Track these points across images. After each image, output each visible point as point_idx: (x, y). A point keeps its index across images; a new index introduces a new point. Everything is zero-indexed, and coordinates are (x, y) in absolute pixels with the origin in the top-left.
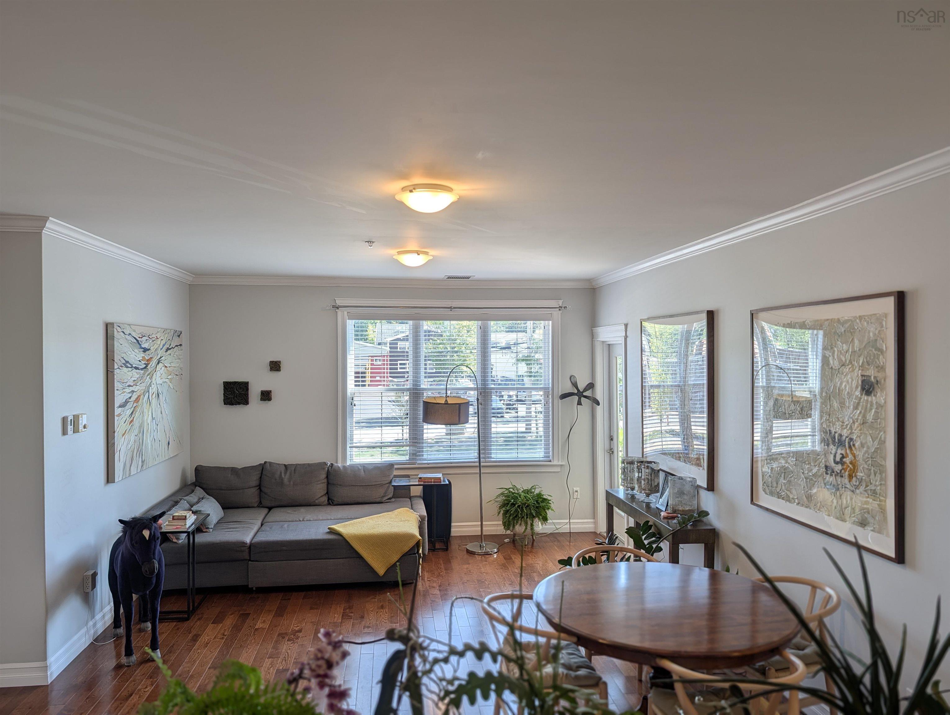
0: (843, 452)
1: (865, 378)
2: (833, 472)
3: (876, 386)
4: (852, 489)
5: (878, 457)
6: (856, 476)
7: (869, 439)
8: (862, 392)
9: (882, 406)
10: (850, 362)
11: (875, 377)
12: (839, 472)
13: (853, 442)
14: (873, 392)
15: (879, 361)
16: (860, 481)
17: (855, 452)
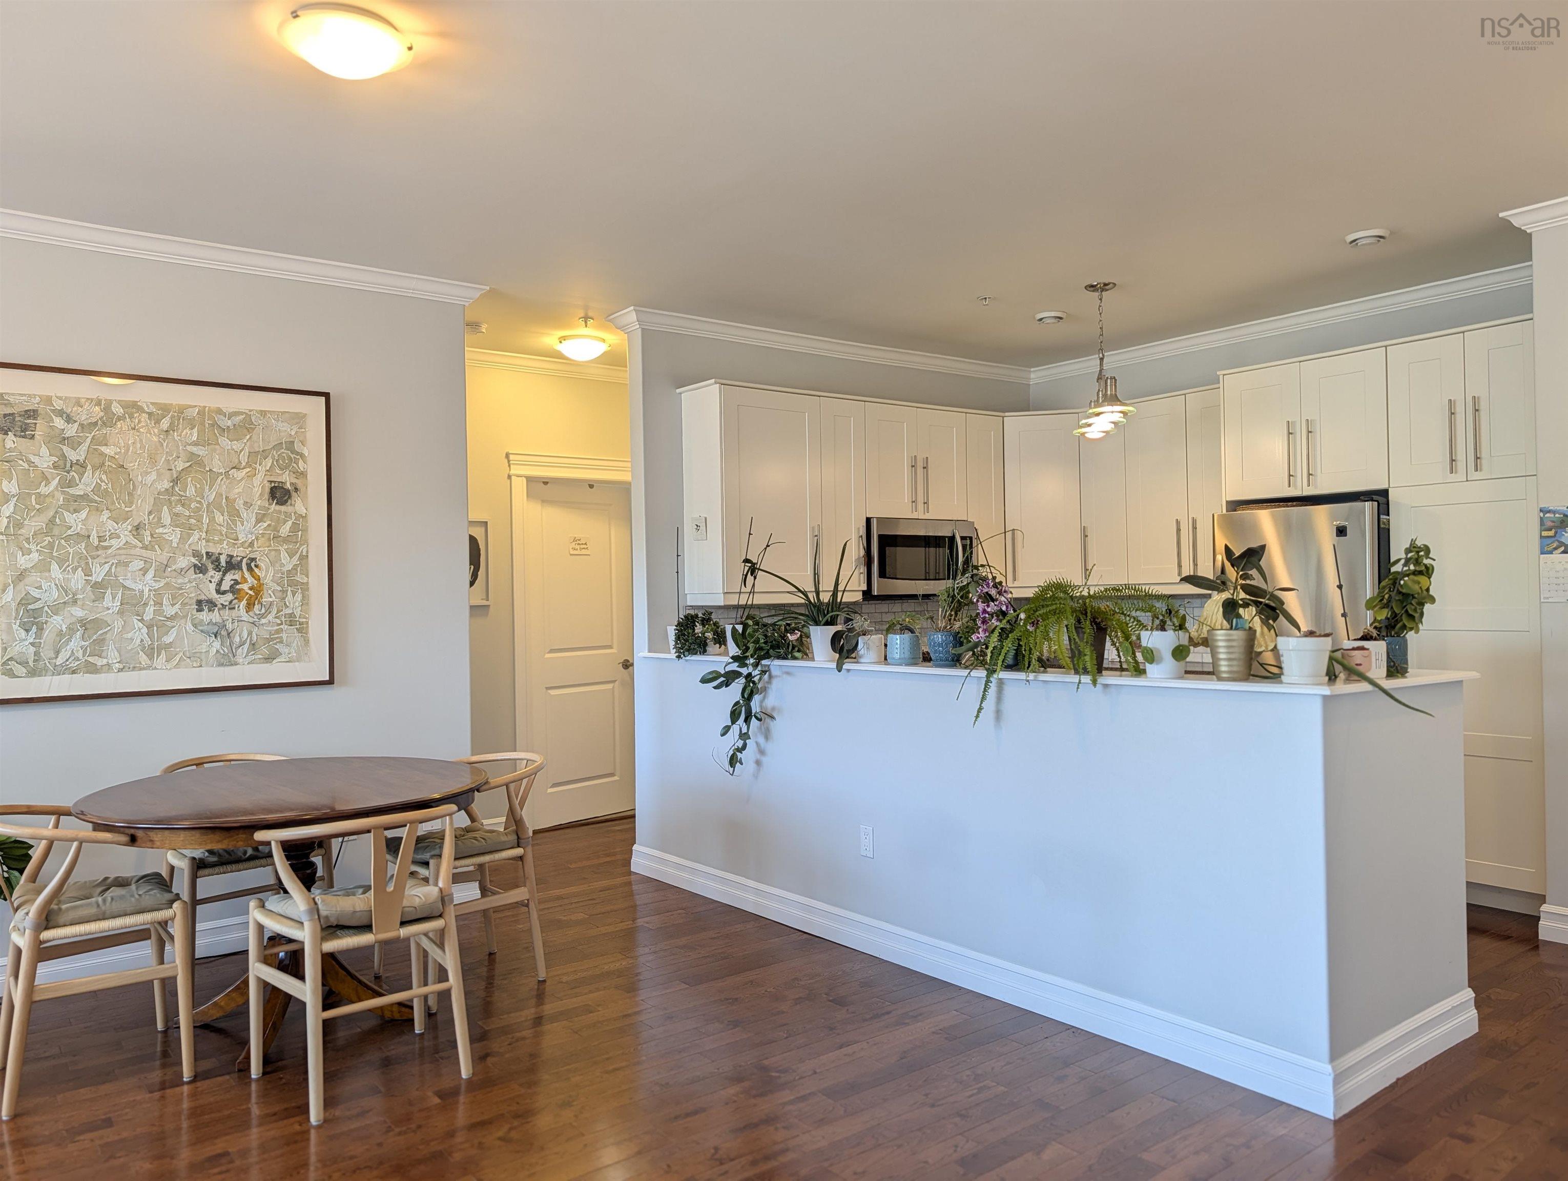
0: (237, 577)
1: (276, 485)
2: (216, 606)
3: (294, 494)
4: (251, 620)
5: (298, 574)
6: (260, 603)
7: (284, 555)
8: (271, 501)
9: (303, 517)
10: (248, 465)
11: (292, 484)
12: (227, 603)
13: (256, 562)
14: (289, 501)
15: (298, 467)
16: (268, 606)
17: (260, 574)
